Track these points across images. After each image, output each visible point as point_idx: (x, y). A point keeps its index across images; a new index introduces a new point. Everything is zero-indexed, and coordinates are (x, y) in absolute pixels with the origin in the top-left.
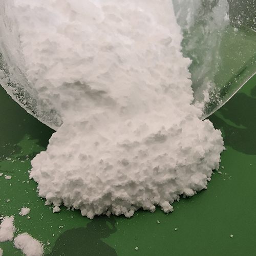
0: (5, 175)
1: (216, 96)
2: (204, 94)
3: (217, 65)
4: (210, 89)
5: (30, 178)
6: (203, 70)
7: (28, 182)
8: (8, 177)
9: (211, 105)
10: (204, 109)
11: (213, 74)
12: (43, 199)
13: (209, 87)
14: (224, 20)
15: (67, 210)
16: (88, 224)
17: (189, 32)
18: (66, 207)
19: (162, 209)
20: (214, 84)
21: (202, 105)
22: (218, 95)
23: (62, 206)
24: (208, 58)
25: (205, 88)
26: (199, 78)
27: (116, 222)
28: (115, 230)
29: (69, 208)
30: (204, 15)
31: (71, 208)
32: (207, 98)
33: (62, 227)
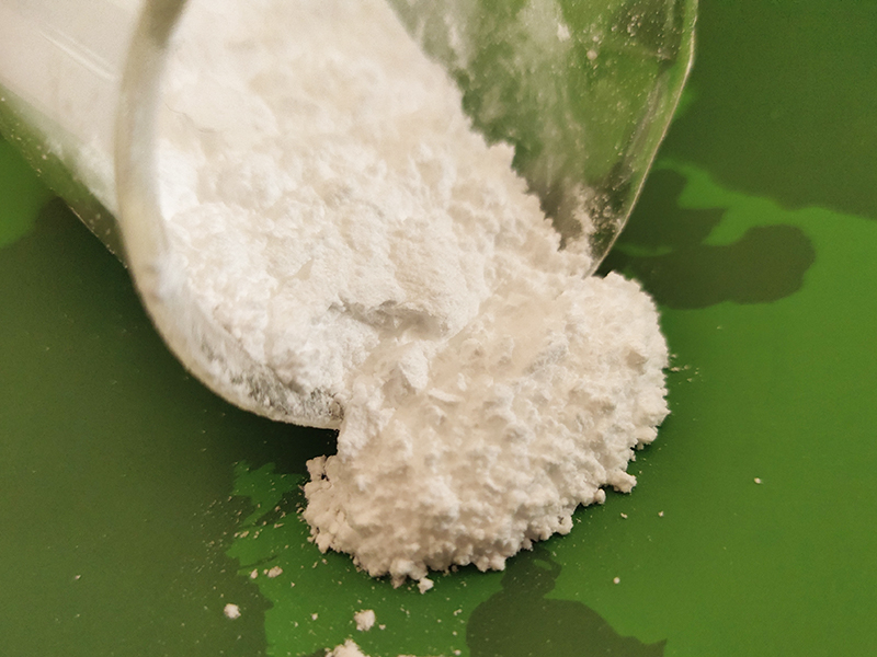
0: (266, 571)
1: (605, 215)
2: (577, 217)
3: (579, 145)
4: (587, 203)
5: (324, 552)
6: (550, 164)
7: (324, 561)
8: (274, 572)
9: (601, 238)
10: (590, 249)
11: (579, 167)
12: (382, 578)
13: (582, 199)
14: (557, 38)
15: (445, 575)
16: (502, 582)
17: (472, 78)
18: (439, 571)
19: (616, 490)
20: (590, 192)
21: (584, 244)
22: (608, 211)
23: (431, 573)
24: (550, 132)
25: (574, 203)
26: (548, 184)
27: (549, 554)
28: (557, 570)
29: (447, 571)
30: (496, 30)
31: (450, 568)
32: (589, 227)
33: (460, 611)
